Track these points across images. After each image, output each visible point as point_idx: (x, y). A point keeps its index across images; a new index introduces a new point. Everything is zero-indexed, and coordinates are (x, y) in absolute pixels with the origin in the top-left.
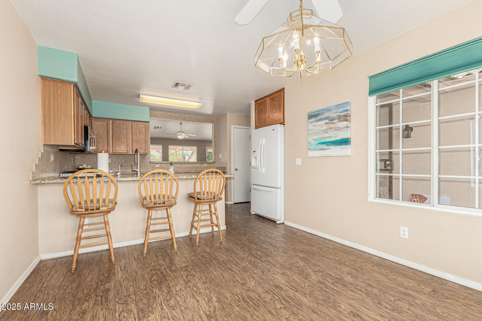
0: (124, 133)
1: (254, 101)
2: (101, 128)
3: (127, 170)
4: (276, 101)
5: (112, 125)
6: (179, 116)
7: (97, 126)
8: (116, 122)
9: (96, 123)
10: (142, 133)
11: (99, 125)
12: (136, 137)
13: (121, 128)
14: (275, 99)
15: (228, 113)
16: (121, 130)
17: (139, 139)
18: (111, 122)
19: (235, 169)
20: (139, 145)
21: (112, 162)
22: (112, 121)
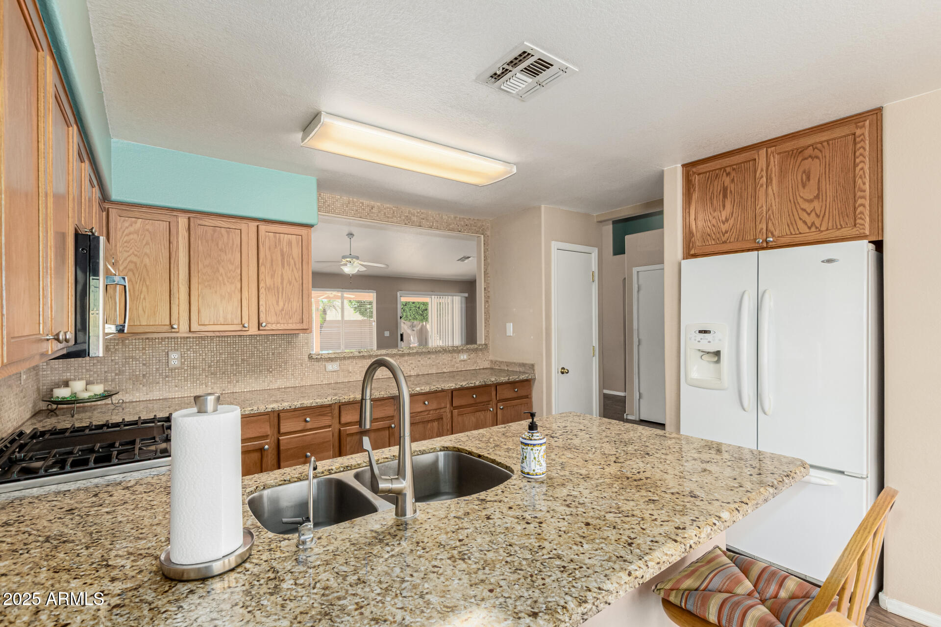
0: (233, 264)
1: (680, 165)
2: (147, 244)
3: (235, 386)
4: (817, 157)
5: (186, 235)
6: (394, 212)
7: (132, 236)
8: (201, 222)
9: (126, 224)
10: (292, 262)
11: (136, 232)
12: (272, 276)
13: (220, 243)
14: (810, 151)
15: (543, 206)
16: (221, 250)
17: (282, 283)
18: (183, 221)
19: (560, 370)
20: (281, 304)
21: (183, 363)
22: (186, 221)
